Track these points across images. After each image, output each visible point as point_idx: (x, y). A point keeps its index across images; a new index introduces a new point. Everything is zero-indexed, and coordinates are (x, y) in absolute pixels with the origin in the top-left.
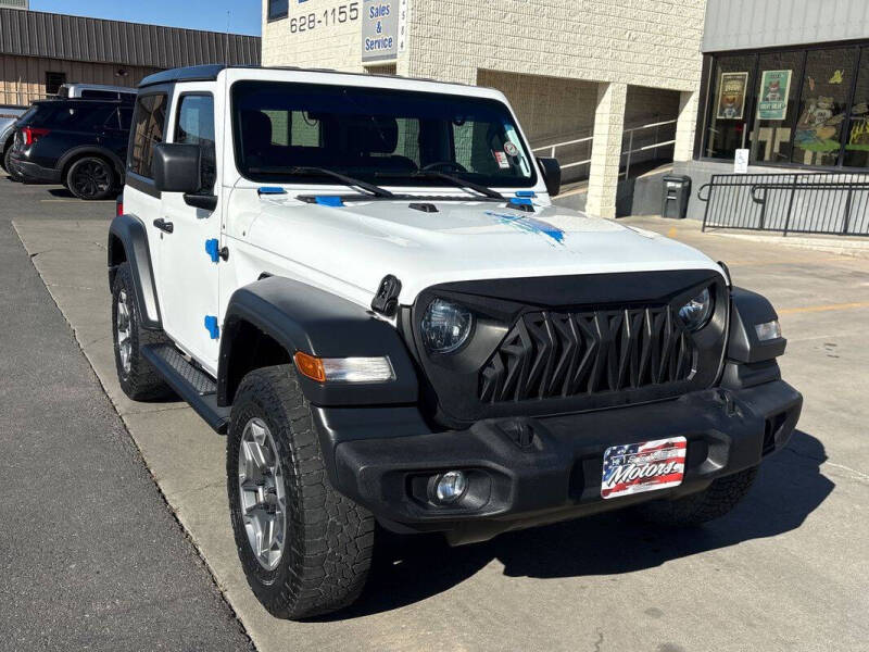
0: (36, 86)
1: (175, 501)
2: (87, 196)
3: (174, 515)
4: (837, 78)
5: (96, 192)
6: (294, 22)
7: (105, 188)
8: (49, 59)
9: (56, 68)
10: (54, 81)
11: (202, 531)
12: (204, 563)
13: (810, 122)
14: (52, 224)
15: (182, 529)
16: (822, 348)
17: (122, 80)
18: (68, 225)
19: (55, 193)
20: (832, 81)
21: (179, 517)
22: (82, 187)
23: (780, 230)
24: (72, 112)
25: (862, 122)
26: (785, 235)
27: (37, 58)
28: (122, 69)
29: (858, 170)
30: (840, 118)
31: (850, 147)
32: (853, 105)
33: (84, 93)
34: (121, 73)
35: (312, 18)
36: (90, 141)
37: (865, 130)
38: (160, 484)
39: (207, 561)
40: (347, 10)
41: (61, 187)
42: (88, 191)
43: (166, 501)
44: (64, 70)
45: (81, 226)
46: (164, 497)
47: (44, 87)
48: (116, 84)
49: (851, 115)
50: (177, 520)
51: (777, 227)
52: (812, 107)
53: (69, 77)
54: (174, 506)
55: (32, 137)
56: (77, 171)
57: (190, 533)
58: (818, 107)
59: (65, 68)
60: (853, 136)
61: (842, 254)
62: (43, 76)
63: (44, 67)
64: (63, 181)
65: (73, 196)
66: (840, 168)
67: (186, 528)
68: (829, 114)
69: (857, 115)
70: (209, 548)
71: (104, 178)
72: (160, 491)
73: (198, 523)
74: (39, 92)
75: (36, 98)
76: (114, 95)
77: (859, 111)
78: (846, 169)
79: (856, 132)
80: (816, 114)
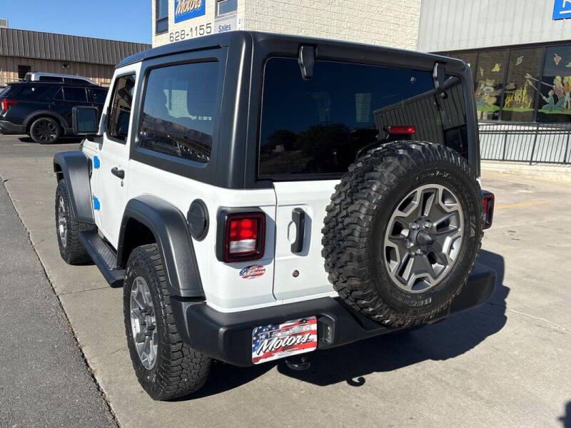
0: (12, 74)
1: (94, 364)
2: (43, 141)
3: (93, 376)
4: (497, 68)
5: (49, 139)
6: (172, 35)
7: (55, 136)
8: (20, 58)
9: (24, 63)
10: (23, 71)
11: (113, 388)
12: (114, 418)
13: (482, 94)
14: (20, 160)
15: (98, 388)
16: (507, 234)
17: (66, 70)
18: (30, 160)
19: (23, 140)
20: (494, 70)
21: (97, 378)
22: (40, 136)
23: (526, 161)
24: (33, 89)
25: (512, 94)
26: (530, 165)
27: (13, 57)
28: (65, 64)
29: (507, 122)
30: (499, 91)
31: (505, 109)
32: (506, 85)
33: (41, 78)
34: (65, 66)
35: (183, 32)
36: (45, 107)
37: (514, 99)
38: (83, 350)
39: (117, 417)
40: (205, 27)
41: (26, 136)
42: (44, 138)
43: (87, 365)
44: (30, 65)
45: (39, 160)
46: (86, 361)
47: (17, 74)
48: (62, 73)
49: (506, 90)
50: (95, 381)
51: (525, 159)
52: (482, 86)
53: (32, 69)
54: (93, 368)
55: (7, 105)
56: (36, 126)
57: (104, 391)
58: (486, 85)
59: (30, 63)
60: (507, 103)
61: (504, 173)
62: (16, 68)
63: (18, 63)
64: (27, 131)
65: (34, 142)
66: (499, 121)
67: (102, 387)
68: (492, 89)
69: (510, 90)
70: (118, 404)
71: (54, 131)
72: (83, 356)
73: (110, 383)
74: (14, 77)
75: (12, 81)
76: (60, 79)
77: (510, 88)
78: (504, 122)
79: (508, 101)
80: (485, 90)
